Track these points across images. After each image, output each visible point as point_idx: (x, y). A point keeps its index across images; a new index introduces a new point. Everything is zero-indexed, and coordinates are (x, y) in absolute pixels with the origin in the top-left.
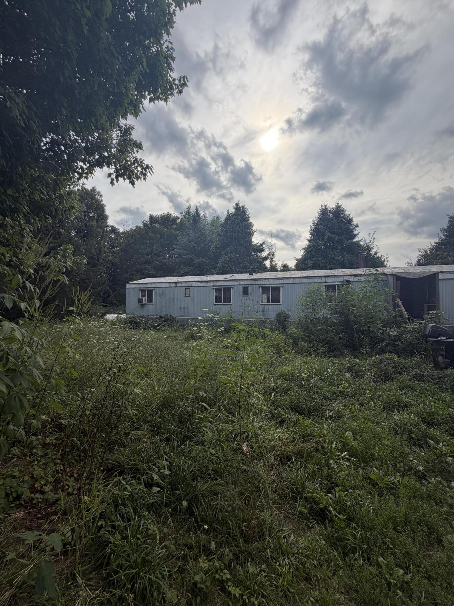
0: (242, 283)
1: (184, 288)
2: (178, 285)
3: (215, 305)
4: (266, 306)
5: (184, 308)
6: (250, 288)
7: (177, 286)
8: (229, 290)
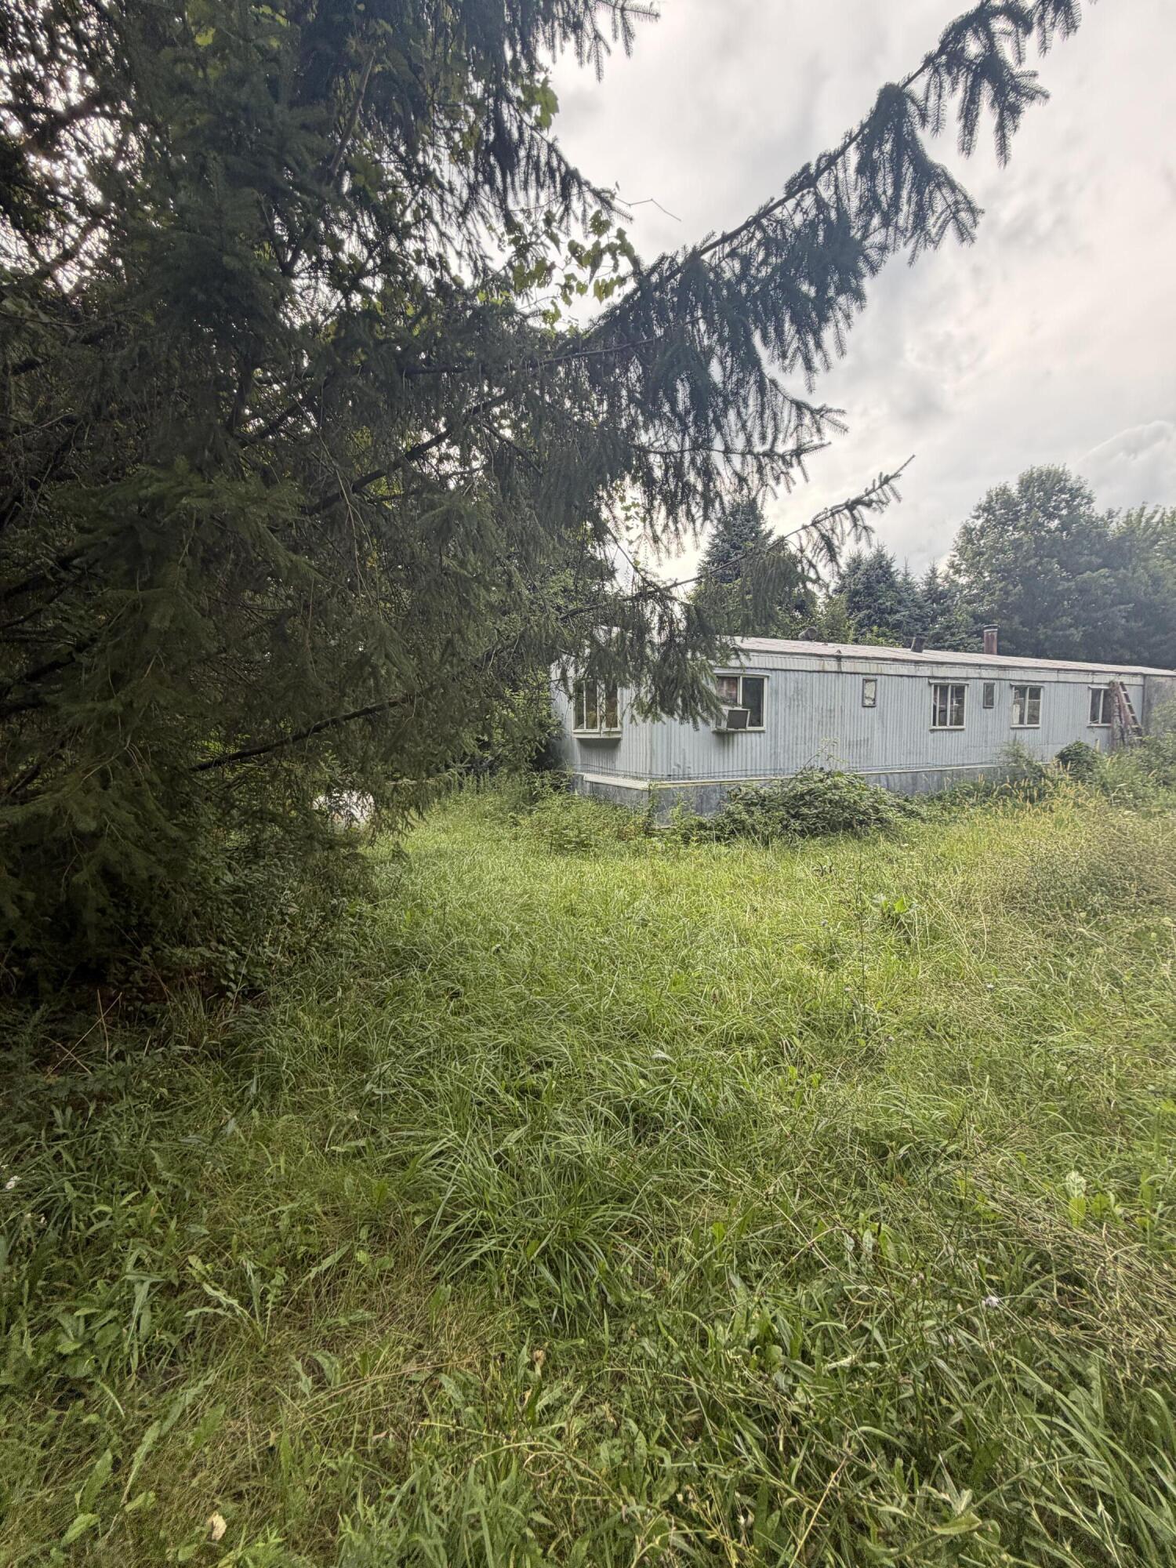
0: (985, 673)
1: (861, 677)
2: (847, 666)
3: (933, 731)
4: (1019, 733)
5: (858, 744)
6: (996, 689)
7: (844, 669)
8: (959, 691)
